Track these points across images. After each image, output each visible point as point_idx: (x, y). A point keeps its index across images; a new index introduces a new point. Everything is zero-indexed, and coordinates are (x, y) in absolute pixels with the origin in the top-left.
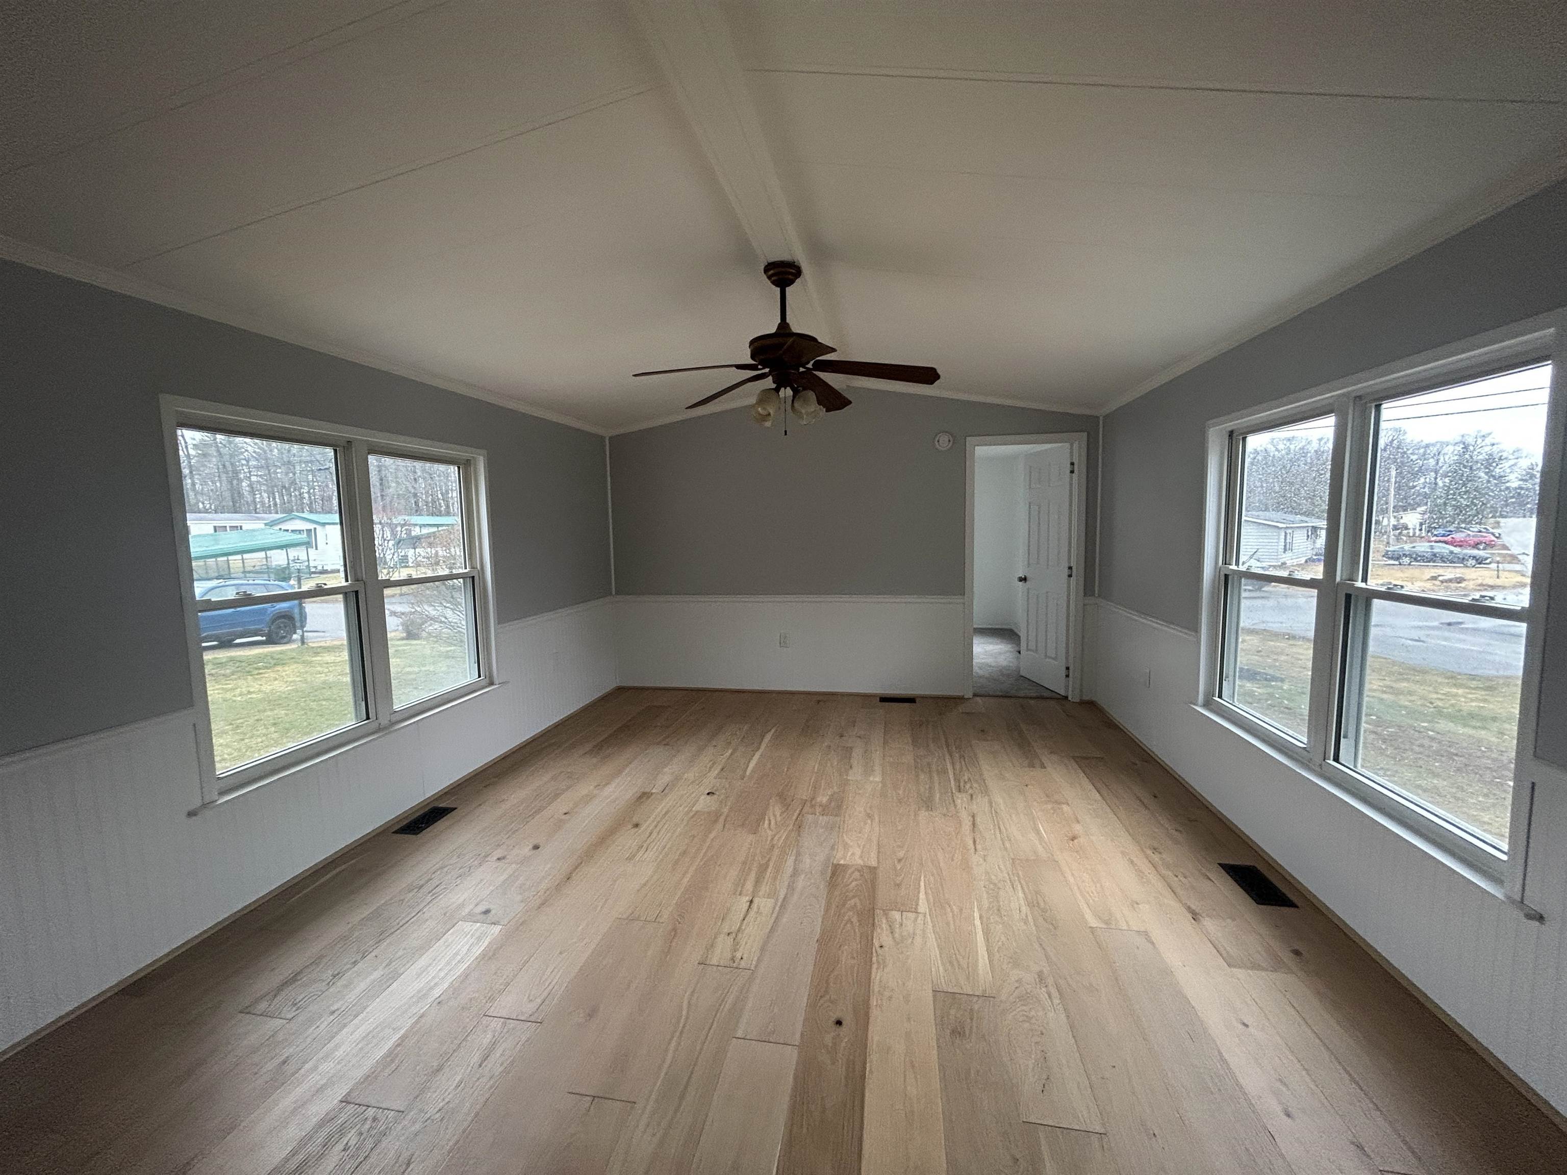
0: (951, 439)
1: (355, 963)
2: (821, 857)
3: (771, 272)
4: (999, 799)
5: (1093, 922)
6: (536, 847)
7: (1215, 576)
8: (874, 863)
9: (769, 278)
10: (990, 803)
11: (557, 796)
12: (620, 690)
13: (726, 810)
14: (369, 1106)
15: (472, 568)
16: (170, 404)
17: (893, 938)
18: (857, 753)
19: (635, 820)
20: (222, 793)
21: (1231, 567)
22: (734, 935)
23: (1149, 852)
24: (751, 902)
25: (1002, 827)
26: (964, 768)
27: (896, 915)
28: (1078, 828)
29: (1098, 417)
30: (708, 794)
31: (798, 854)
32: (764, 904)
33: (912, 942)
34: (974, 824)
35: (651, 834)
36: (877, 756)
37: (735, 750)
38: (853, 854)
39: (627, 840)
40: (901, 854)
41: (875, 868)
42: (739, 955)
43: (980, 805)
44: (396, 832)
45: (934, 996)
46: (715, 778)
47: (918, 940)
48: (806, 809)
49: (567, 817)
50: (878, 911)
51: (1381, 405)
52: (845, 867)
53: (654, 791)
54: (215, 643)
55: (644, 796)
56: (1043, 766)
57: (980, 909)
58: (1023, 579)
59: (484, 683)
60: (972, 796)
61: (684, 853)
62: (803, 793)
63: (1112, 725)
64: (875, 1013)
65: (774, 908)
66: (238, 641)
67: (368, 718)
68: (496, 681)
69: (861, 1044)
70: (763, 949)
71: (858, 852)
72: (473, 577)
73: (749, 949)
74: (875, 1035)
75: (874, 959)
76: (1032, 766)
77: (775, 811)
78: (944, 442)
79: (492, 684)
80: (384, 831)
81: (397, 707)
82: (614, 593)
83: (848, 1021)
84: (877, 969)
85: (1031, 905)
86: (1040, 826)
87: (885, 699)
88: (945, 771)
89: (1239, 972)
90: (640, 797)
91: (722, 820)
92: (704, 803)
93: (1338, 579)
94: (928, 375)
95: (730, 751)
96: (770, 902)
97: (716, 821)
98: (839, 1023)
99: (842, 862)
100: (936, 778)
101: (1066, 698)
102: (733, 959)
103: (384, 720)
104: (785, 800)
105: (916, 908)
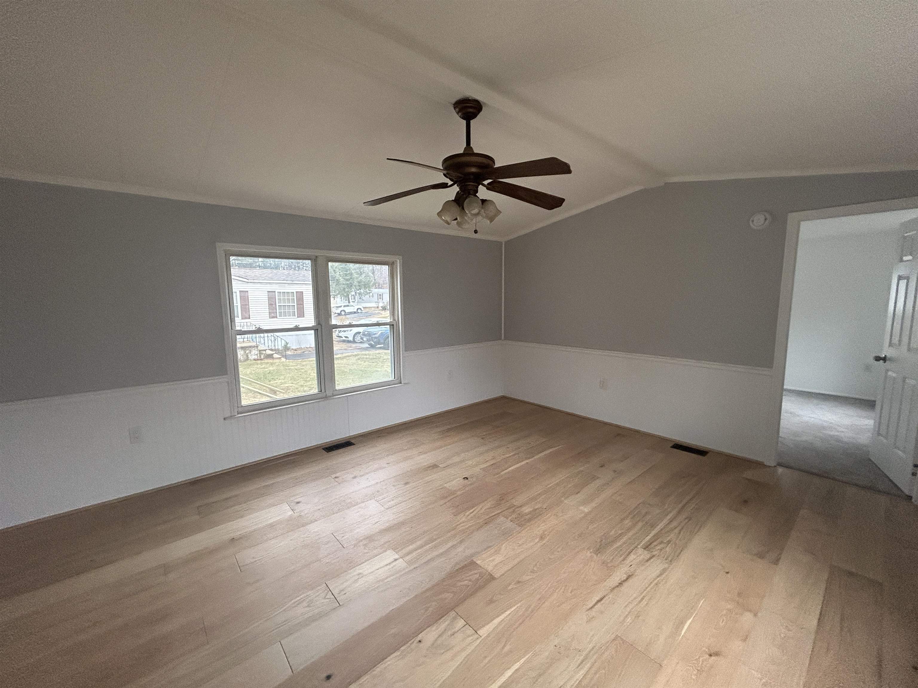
0: (768, 216)
2: (470, 551)
3: (459, 108)
8: (498, 574)
9: (458, 112)
10: (665, 570)
12: (503, 397)
13: (458, 493)
17: (435, 641)
20: (241, 412)
26: (676, 531)
27: (461, 623)
28: (735, 646)
30: (464, 478)
31: (462, 541)
33: (442, 654)
34: (622, 583)
36: (610, 491)
37: (515, 454)
38: (493, 560)
39: (392, 491)
40: (526, 578)
41: (494, 579)
42: (347, 590)
43: (651, 568)
44: (324, 448)
46: (481, 469)
48: (506, 512)
50: (452, 613)
52: (476, 567)
53: (441, 465)
56: (776, 562)
58: (882, 359)
59: (397, 381)
60: (653, 557)
62: (521, 500)
65: (400, 572)
67: (321, 391)
68: (403, 382)
70: (360, 595)
71: (499, 560)
72: (394, 325)
75: (404, 648)
77: (485, 505)
78: (758, 221)
79: (401, 383)
80: (320, 447)
81: (337, 388)
82: (503, 339)
83: (335, 680)
84: (396, 656)
86: (690, 620)
87: (679, 446)
88: (653, 526)
90: (430, 467)
91: (451, 498)
92: (455, 483)
95: (511, 454)
96: (405, 566)
97: (447, 497)
98: (328, 677)
99: (479, 562)
101: (909, 498)
102: (342, 592)
103: (329, 393)
104: (502, 498)
105: (479, 629)
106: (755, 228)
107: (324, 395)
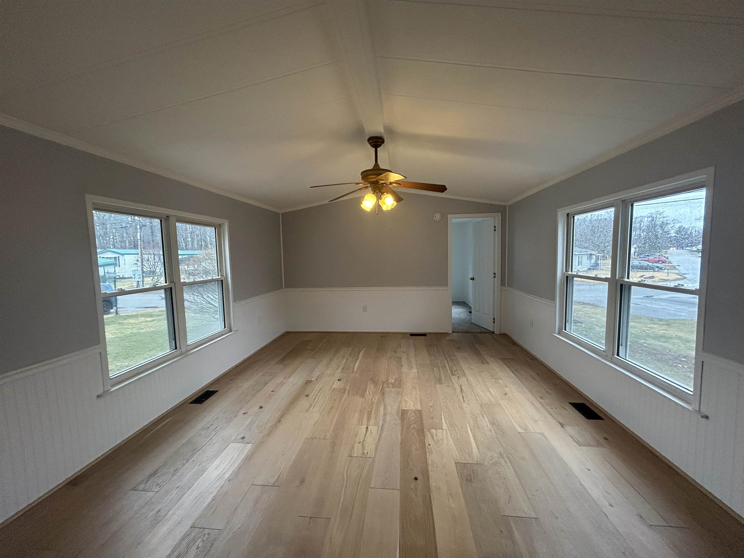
0: (441, 215)
1: (184, 464)
2: (396, 407)
3: (371, 141)
4: (471, 378)
5: (520, 430)
6: (261, 407)
7: (562, 277)
8: (419, 408)
9: (370, 144)
10: (467, 379)
11: (266, 383)
12: (287, 333)
13: (348, 388)
14: (205, 528)
15: (221, 276)
16: (90, 199)
17: (434, 441)
18: (404, 360)
19: (306, 393)
20: (113, 386)
21: (569, 273)
22: (362, 443)
23: (539, 399)
25: (474, 391)
26: (453, 365)
27: (434, 431)
28: (507, 390)
29: (506, 206)
30: (338, 380)
31: (385, 406)
32: (373, 429)
33: (443, 442)
34: (461, 389)
35: (315, 399)
36: (413, 360)
37: (347, 359)
38: (410, 405)
39: (304, 403)
40: (431, 404)
41: (420, 411)
42: (365, 452)
43: (463, 380)
44: (191, 403)
45: (456, 465)
46: (340, 373)
47: (445, 441)
48: (385, 386)
49: (273, 393)
50: (425, 430)
51: (633, 204)
52: (407, 411)
53: (312, 379)
55: (308, 382)
56: (488, 363)
57: (470, 427)
58: (473, 279)
59: (227, 331)
60: (458, 377)
61: (332, 408)
62: (383, 378)
63: (515, 344)
64: (431, 474)
65: (378, 430)
67: (176, 348)
68: (232, 330)
69: (428, 488)
70: (376, 449)
71: (412, 404)
72: (222, 281)
73: (370, 448)
74: (433, 483)
75: (427, 450)
76: (483, 363)
77: (371, 387)
78: (438, 217)
80: (185, 403)
81: (188, 343)
82: (284, 287)
83: (420, 477)
84: (429, 454)
85: (493, 424)
86: (491, 389)
87: (412, 335)
88: (445, 367)
89: (584, 448)
90: (306, 383)
91: (347, 392)
92: (337, 385)
93: (617, 278)
94: (442, 189)
95: (345, 360)
96: (376, 427)
97: (344, 392)
98: (416, 479)
99: (405, 409)
100: (441, 369)
101: (493, 332)
102: (363, 454)
103: (183, 350)
104: (374, 382)
105: (442, 427)
106: (437, 220)
107: (179, 352)
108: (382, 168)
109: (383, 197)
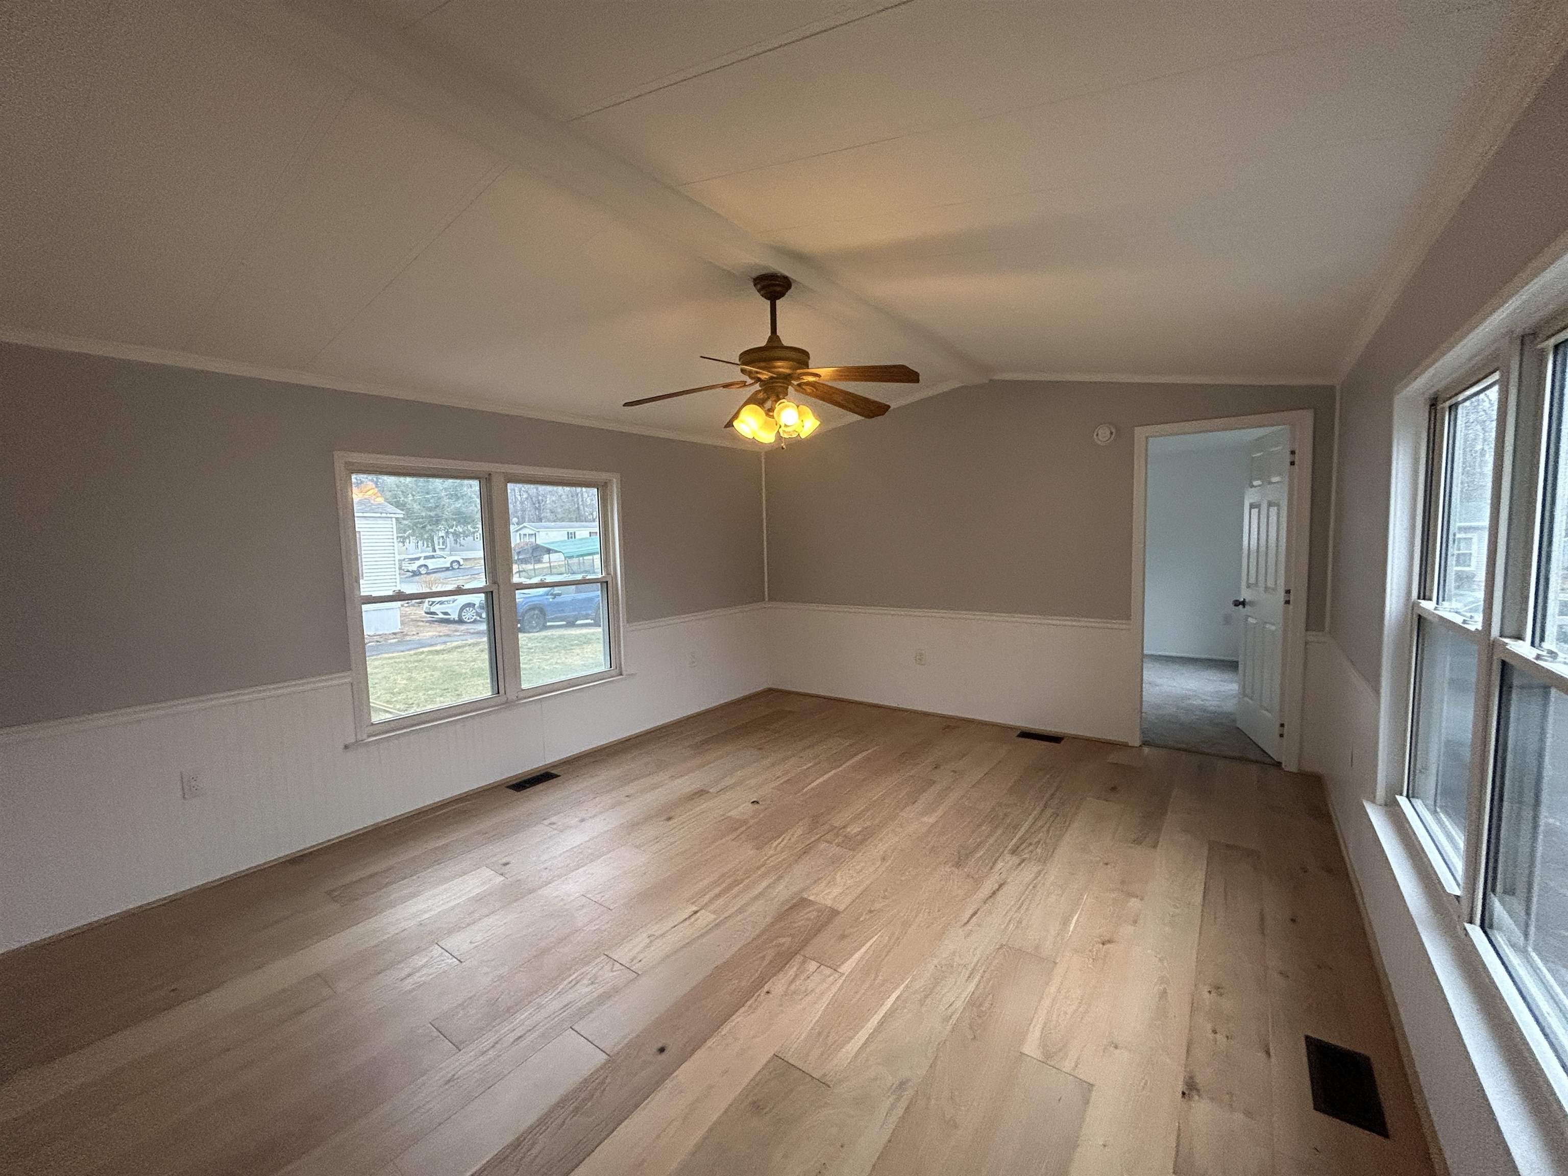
0: (1114, 431)
2: (795, 888)
3: (761, 285)
4: (1054, 870)
5: (1031, 1047)
7: (1406, 617)
8: (841, 907)
10: (1040, 873)
12: (770, 691)
13: (752, 822)
15: (608, 574)
17: (788, 988)
18: (936, 789)
19: (674, 813)
21: (1425, 604)
22: (654, 938)
23: (1203, 988)
24: (696, 912)
25: (1024, 907)
26: (1045, 829)
27: (813, 966)
28: (1126, 931)
30: (753, 802)
31: (780, 878)
32: (706, 917)
33: (802, 999)
34: (993, 894)
35: (674, 828)
36: (955, 795)
37: (815, 765)
38: (830, 893)
39: (652, 830)
40: (879, 906)
41: (837, 913)
42: (641, 956)
43: (1024, 873)
44: (509, 786)
45: (772, 1058)
46: (772, 788)
47: (810, 999)
48: (827, 836)
49: (627, 799)
50: (798, 957)
52: (810, 904)
53: (711, 791)
54: (564, 623)
55: (699, 793)
56: (1153, 845)
57: (906, 989)
58: (1241, 604)
59: (614, 672)
60: (1023, 861)
62: (842, 819)
64: (703, 1054)
65: (709, 924)
66: (578, 622)
67: (498, 692)
68: (624, 673)
69: (661, 1079)
70: (664, 959)
71: (837, 893)
72: (608, 582)
73: (654, 954)
74: (681, 1075)
75: (750, 1002)
77: (797, 832)
78: (1103, 435)
79: (621, 674)
80: (502, 784)
81: (524, 686)
82: (767, 600)
83: (671, 1051)
84: (744, 1013)
85: (974, 1003)
86: (1077, 915)
87: (1025, 734)
88: (1018, 827)
90: (695, 794)
91: (742, 829)
92: (742, 810)
93: (1493, 633)
95: (810, 765)
96: (713, 917)
97: (736, 829)
98: (662, 1050)
99: (812, 898)
100: (999, 832)
101: (1280, 765)
102: (633, 959)
103: (511, 696)
104: (816, 821)
105: (839, 966)
106: (1099, 442)
107: (502, 699)
108: (785, 343)
109: (778, 407)
